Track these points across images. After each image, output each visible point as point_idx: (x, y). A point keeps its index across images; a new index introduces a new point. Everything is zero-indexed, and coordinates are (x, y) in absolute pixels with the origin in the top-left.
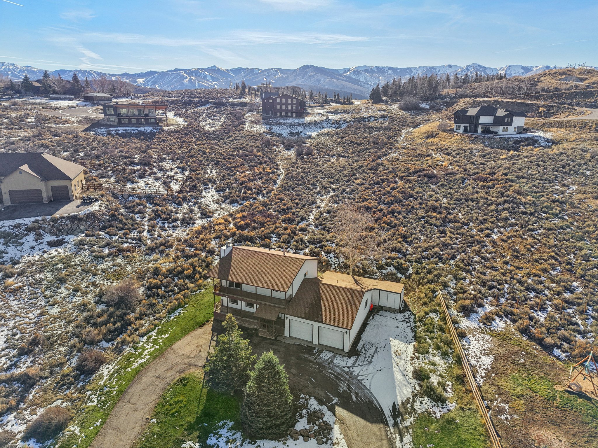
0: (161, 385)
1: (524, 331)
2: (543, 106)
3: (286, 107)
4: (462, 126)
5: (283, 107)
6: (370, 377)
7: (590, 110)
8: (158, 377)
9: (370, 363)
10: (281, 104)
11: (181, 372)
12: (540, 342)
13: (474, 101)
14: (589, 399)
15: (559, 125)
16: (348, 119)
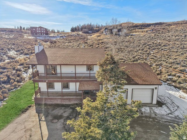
9: (178, 107)
10: (39, 30)
15: (136, 32)
16: (66, 36)
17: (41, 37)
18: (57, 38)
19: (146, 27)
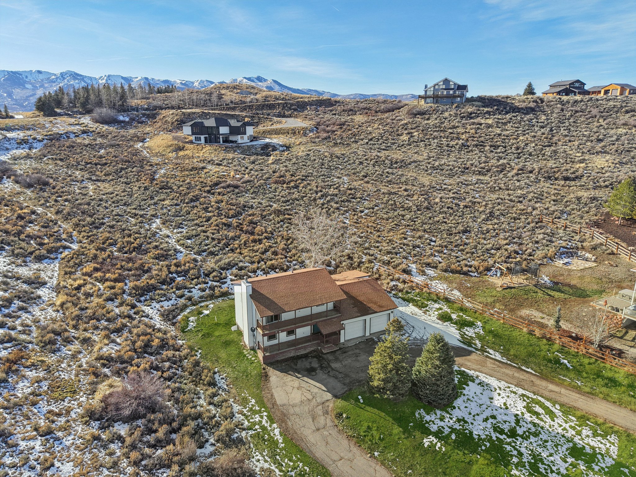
1: (446, 271)
2: (246, 116)
4: (203, 137)
7: (284, 120)
8: (318, 430)
9: (413, 327)
12: (459, 272)
13: (183, 113)
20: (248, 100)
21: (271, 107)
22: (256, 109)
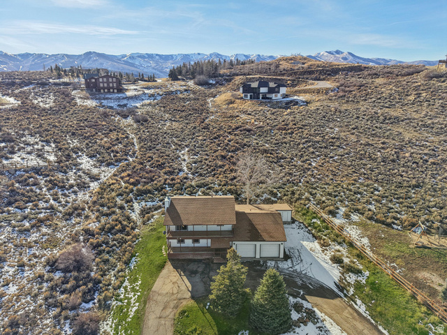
0: (169, 323)
1: (371, 219)
2: (289, 80)
3: (108, 85)
4: (249, 95)
5: (106, 85)
6: (309, 270)
7: (316, 82)
8: (160, 318)
9: (302, 261)
10: (103, 82)
11: (176, 307)
12: (383, 223)
13: (247, 78)
14: (430, 248)
15: (305, 92)
16: (161, 93)
17: (111, 99)
18: (143, 100)
19: (329, 75)
20: (296, 68)
21: (311, 73)
22: (300, 75)
